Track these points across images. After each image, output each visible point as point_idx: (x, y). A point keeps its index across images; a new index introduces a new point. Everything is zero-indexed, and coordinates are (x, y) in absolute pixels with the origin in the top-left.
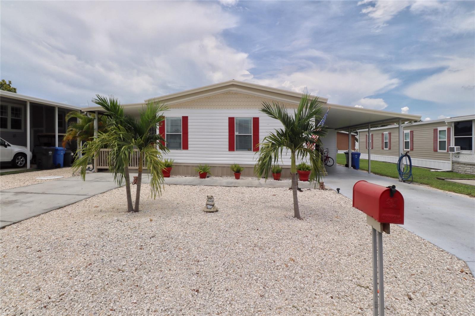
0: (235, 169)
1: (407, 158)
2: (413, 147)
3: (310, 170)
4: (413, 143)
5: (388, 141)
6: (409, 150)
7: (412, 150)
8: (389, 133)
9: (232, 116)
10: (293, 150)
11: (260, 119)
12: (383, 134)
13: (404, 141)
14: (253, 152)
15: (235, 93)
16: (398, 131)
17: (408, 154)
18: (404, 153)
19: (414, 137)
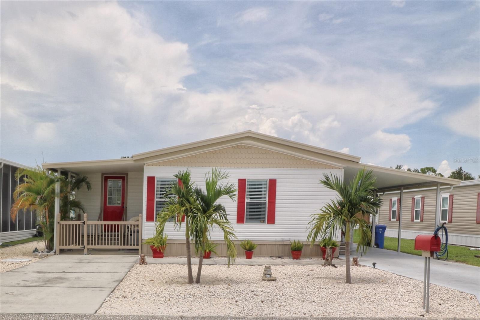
0: (247, 247)
1: (444, 230)
2: (452, 218)
3: (336, 246)
4: (452, 212)
5: (420, 209)
6: (446, 222)
7: (450, 222)
8: (422, 197)
9: (242, 177)
10: (349, 220)
11: (277, 182)
12: (413, 199)
13: (442, 209)
14: (267, 224)
15: (248, 147)
16: (436, 195)
17: (445, 225)
18: (440, 226)
19: (454, 203)
